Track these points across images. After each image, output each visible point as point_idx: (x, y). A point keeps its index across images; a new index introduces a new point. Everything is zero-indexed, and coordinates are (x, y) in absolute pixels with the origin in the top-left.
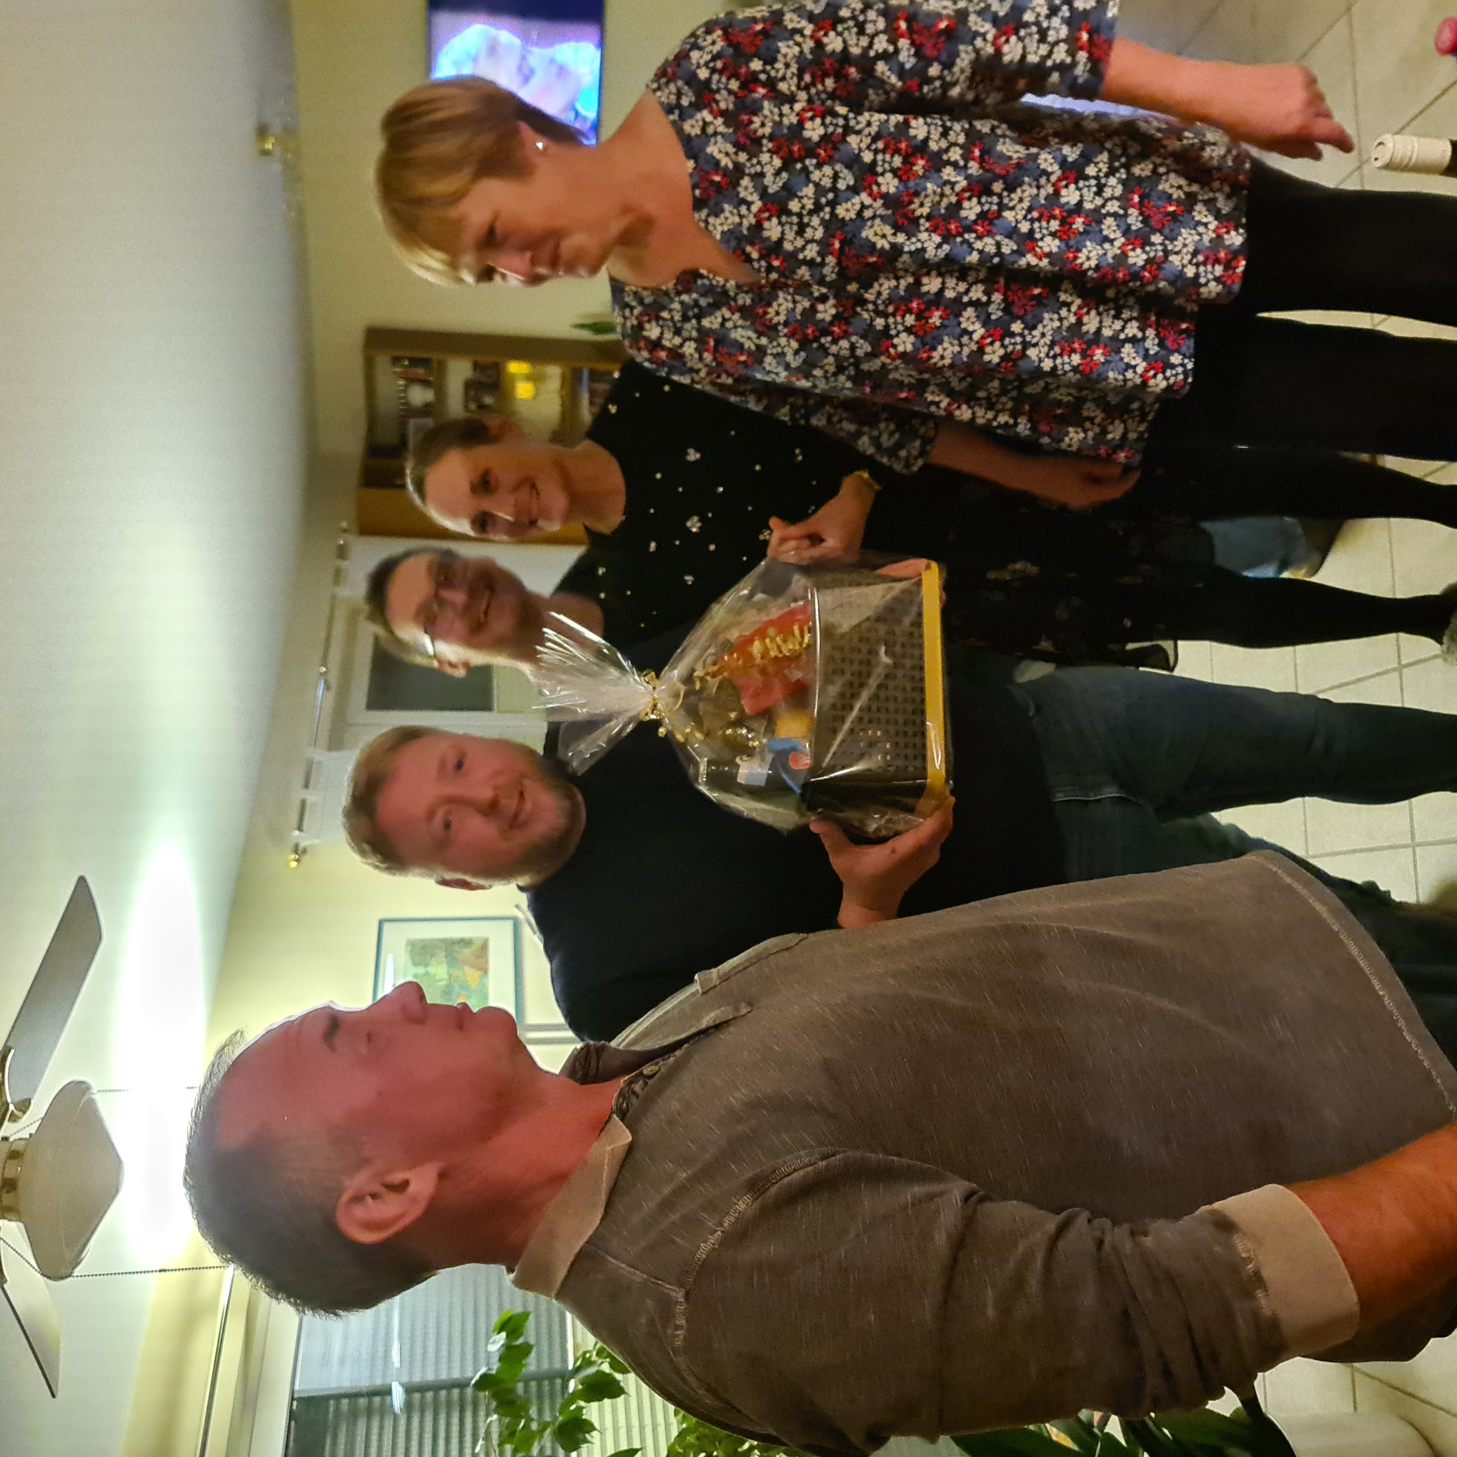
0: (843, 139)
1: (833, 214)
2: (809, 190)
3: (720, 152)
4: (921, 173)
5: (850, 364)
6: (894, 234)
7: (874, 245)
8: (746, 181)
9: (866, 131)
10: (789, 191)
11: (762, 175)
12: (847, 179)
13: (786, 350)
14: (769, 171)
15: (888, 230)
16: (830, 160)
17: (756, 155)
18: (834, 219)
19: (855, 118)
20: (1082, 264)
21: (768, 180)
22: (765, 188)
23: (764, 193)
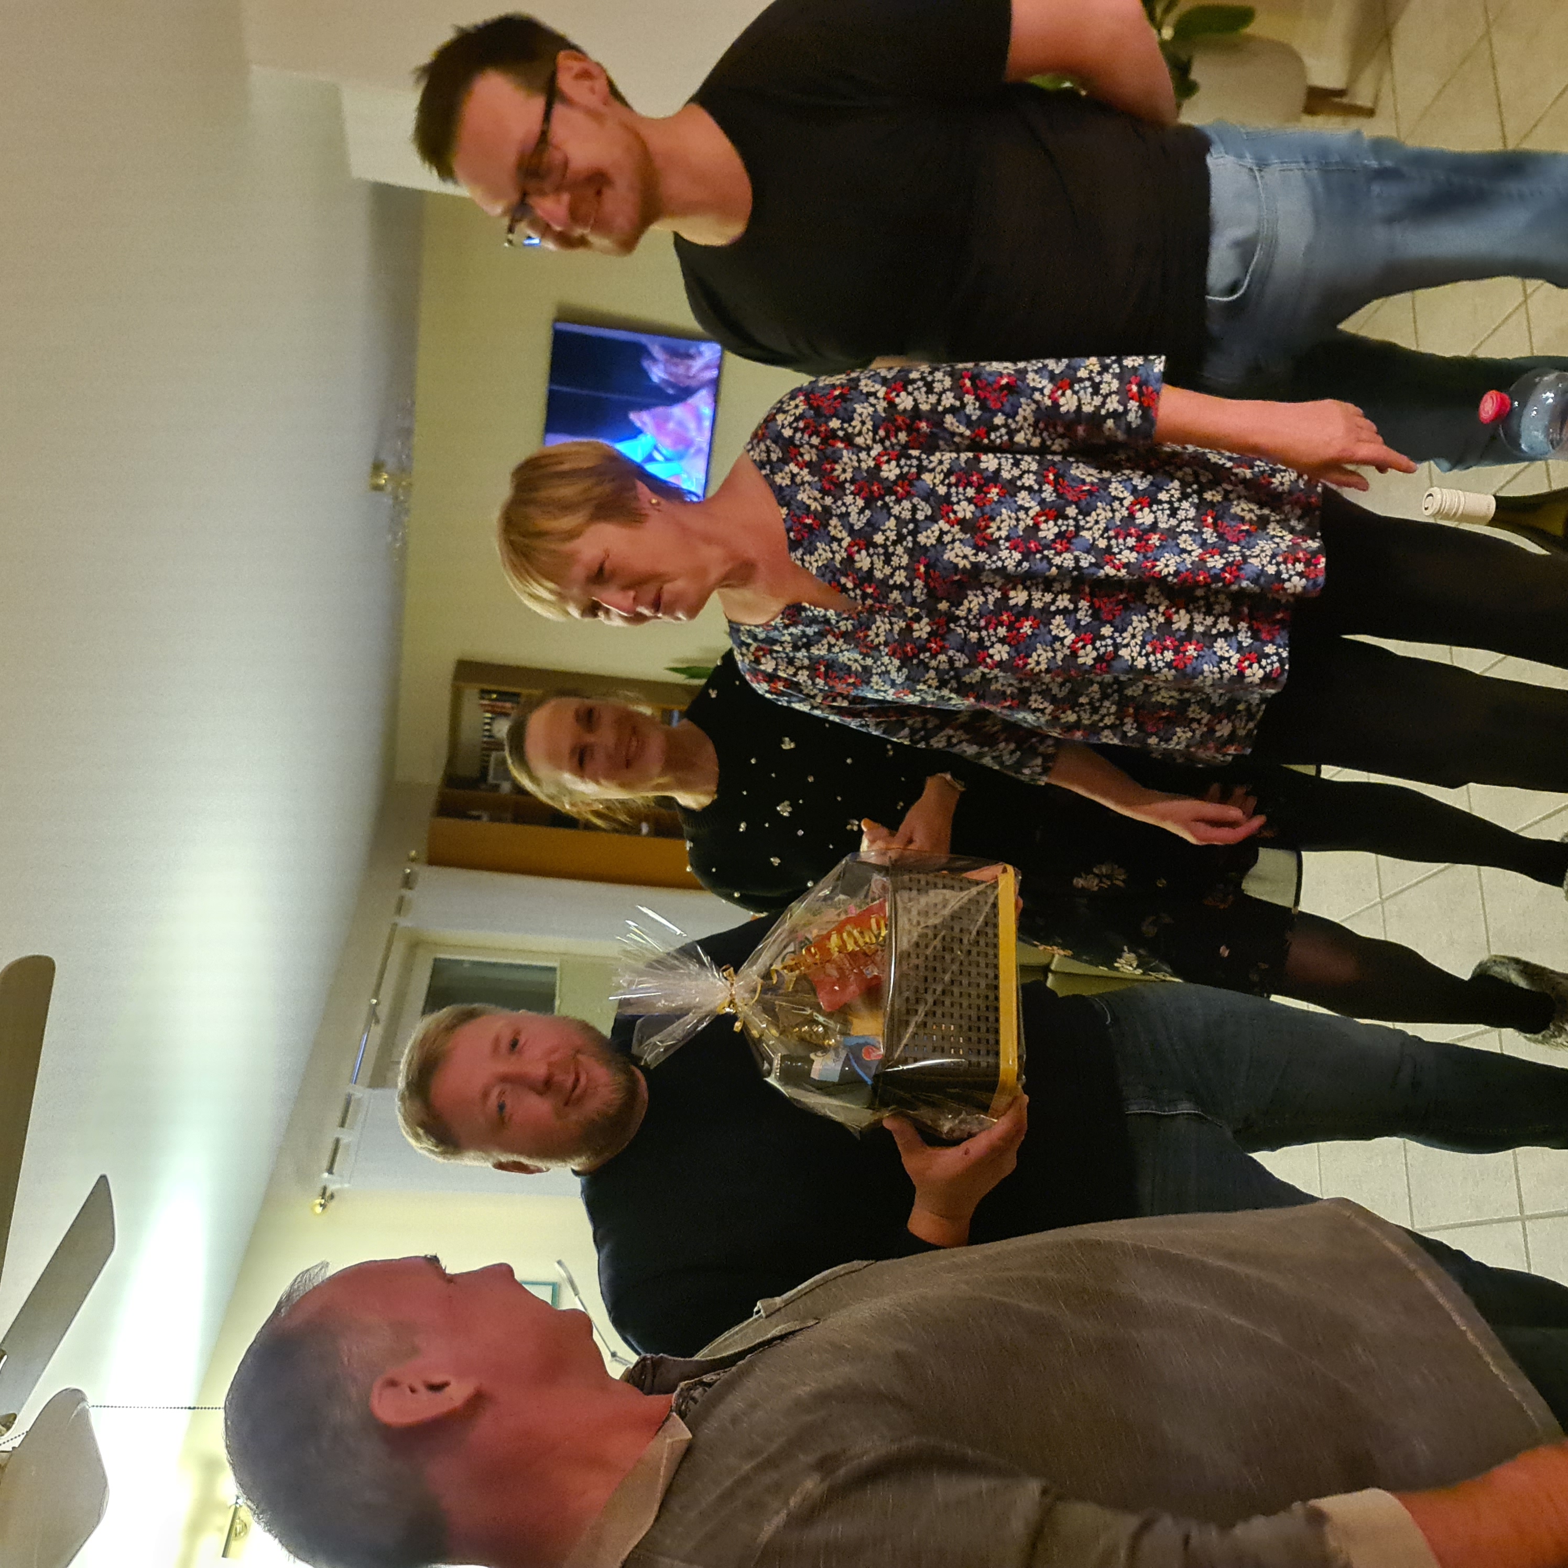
0: (918, 477)
1: (915, 542)
2: (892, 523)
3: (809, 498)
4: (996, 499)
5: (952, 678)
6: (976, 555)
7: (956, 565)
8: (834, 521)
9: (938, 469)
10: (873, 526)
11: (848, 514)
12: (925, 510)
13: (889, 668)
14: (854, 510)
15: (969, 551)
16: (908, 495)
17: (841, 498)
18: (917, 547)
19: (928, 458)
20: (1160, 572)
21: (853, 518)
22: (852, 525)
23: (851, 531)
